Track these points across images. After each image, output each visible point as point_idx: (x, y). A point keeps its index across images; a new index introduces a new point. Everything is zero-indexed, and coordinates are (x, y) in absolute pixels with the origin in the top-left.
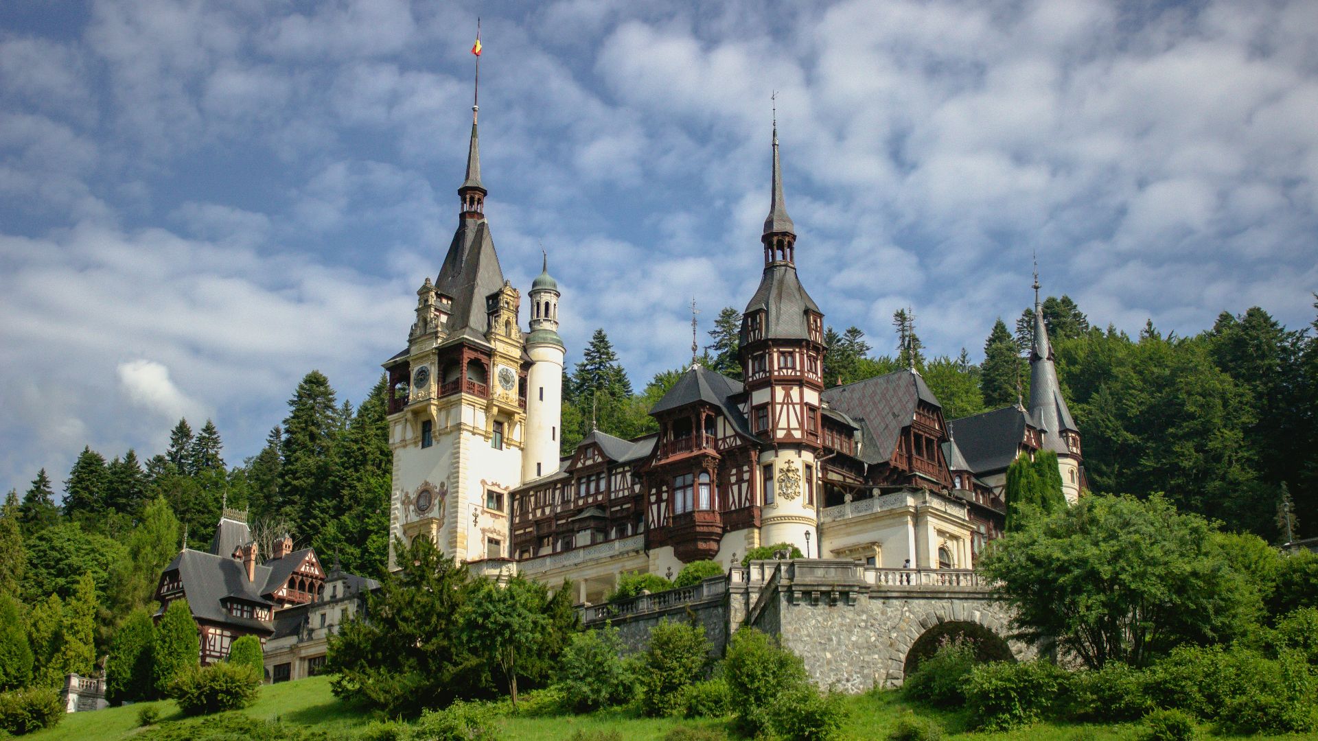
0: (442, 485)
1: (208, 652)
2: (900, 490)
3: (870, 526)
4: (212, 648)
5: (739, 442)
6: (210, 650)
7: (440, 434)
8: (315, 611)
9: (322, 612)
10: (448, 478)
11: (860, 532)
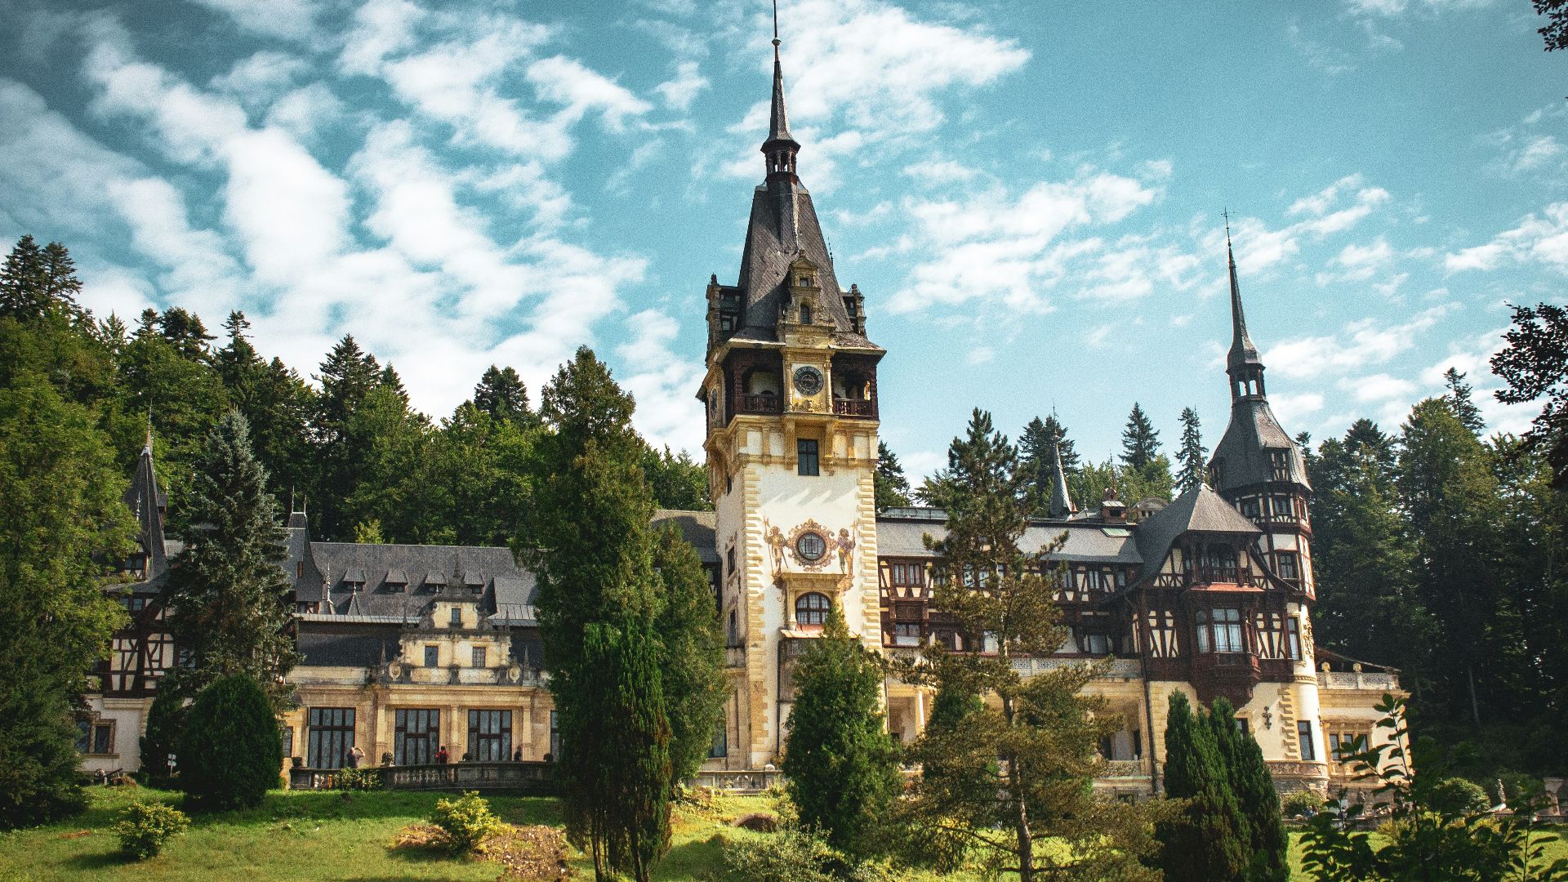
0: (844, 533)
1: (147, 673)
2: (1382, 671)
3: (1357, 701)
4: (155, 665)
5: (1271, 586)
6: (151, 669)
7: (835, 465)
8: (415, 639)
9: (432, 642)
10: (855, 526)
11: (1347, 705)
